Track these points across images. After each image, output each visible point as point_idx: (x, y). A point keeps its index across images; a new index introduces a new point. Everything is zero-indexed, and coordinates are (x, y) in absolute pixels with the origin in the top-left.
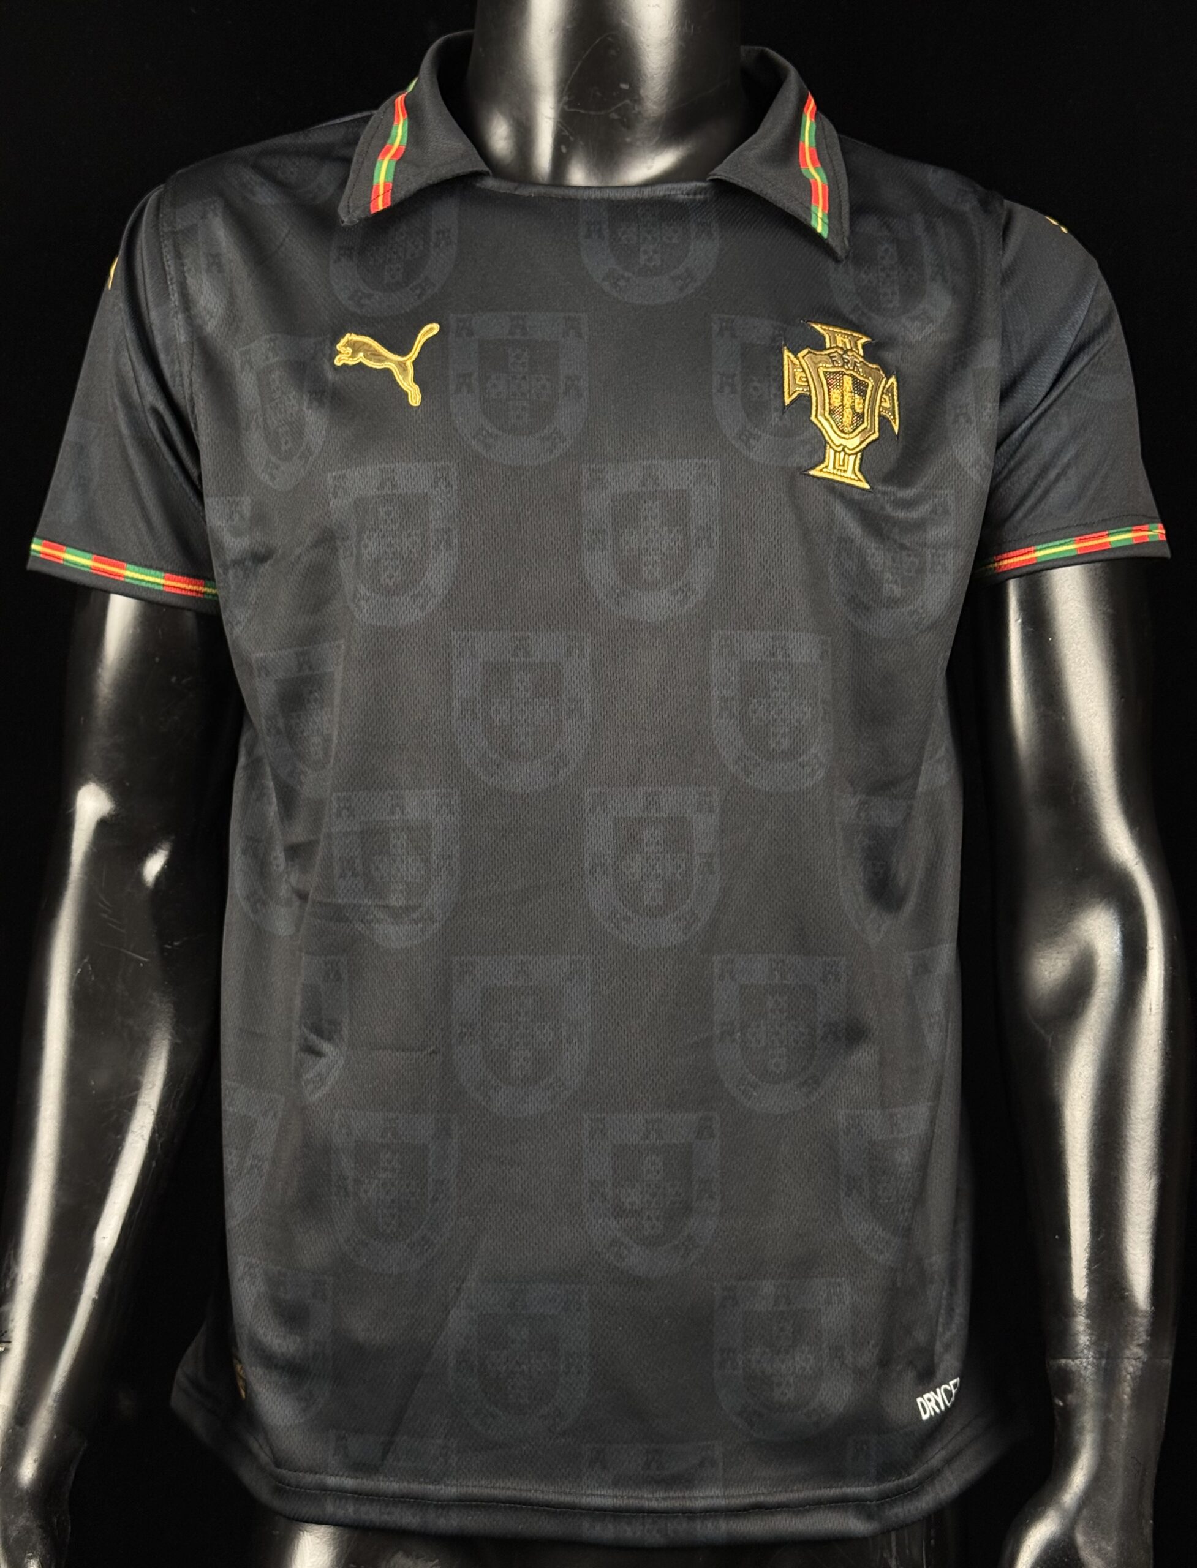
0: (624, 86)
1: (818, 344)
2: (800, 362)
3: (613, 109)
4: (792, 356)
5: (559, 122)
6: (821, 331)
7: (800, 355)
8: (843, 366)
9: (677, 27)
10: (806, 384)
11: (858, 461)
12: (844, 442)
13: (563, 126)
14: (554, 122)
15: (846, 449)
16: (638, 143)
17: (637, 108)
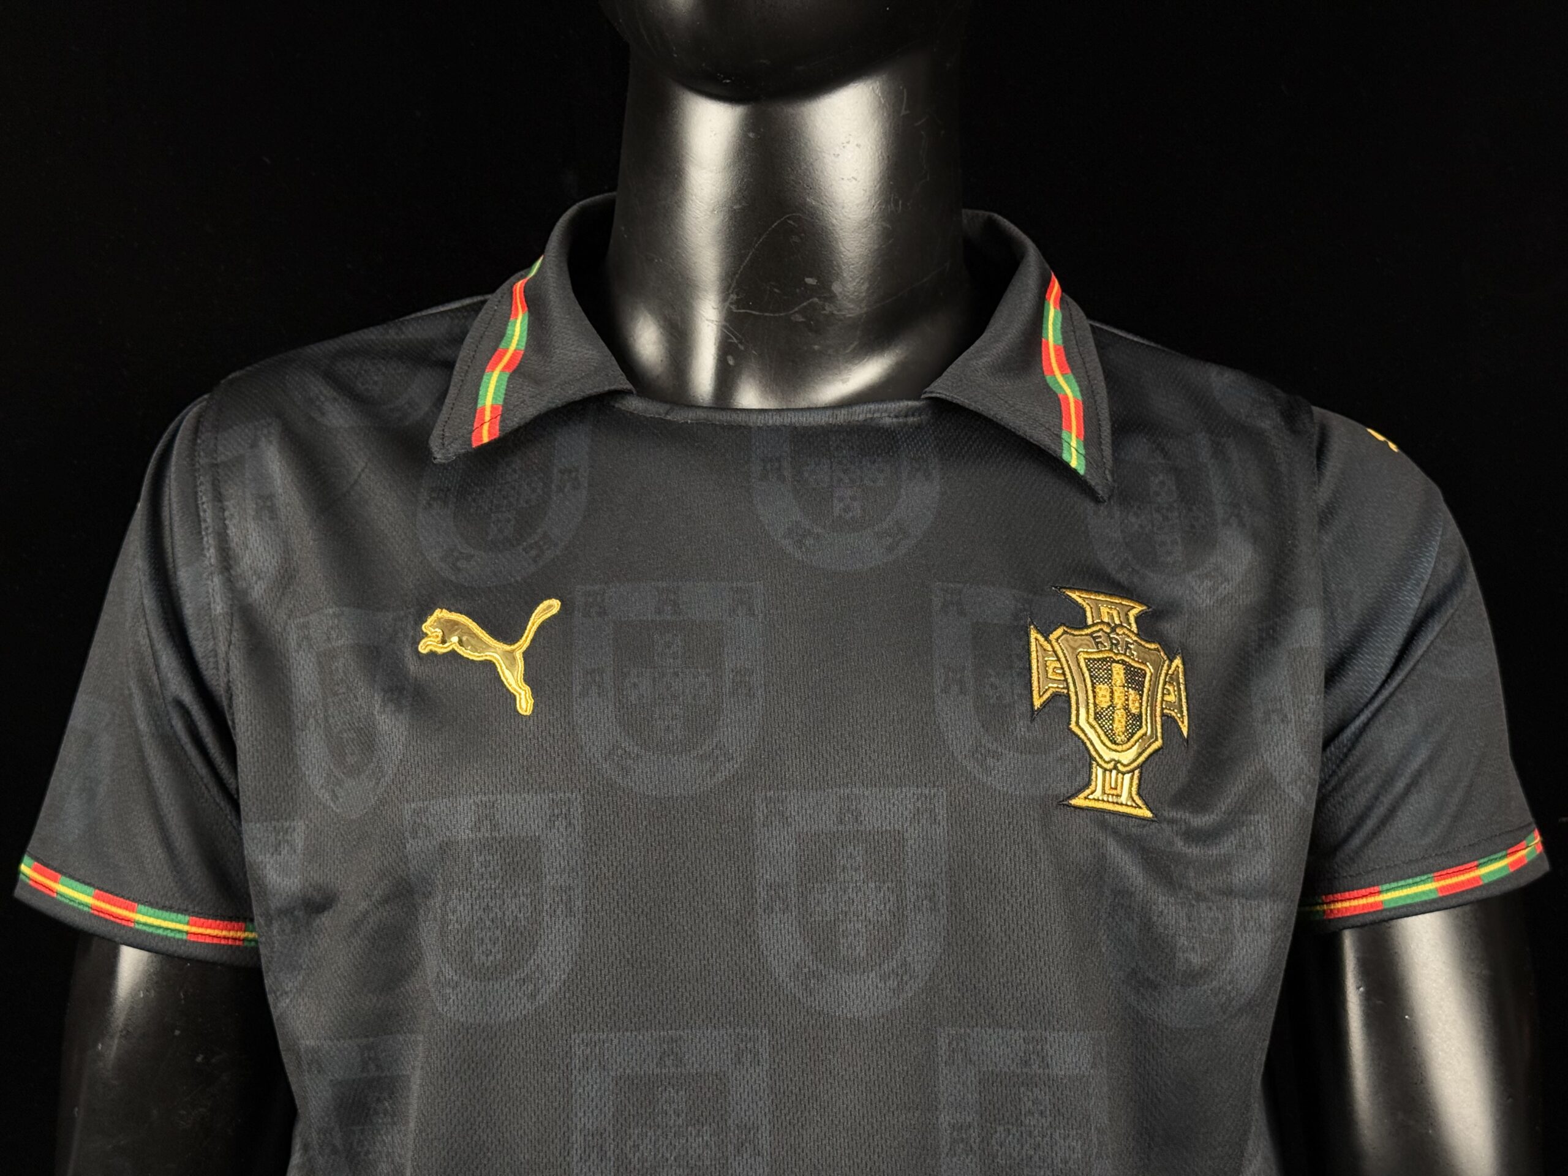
0: (810, 281)
1: (1076, 620)
2: (1052, 647)
3: (796, 309)
4: (1041, 639)
5: (725, 327)
6: (1080, 600)
7: (1052, 637)
8: (1111, 650)
9: (879, 205)
10: (1063, 678)
11: (1136, 781)
12: (1115, 756)
13: (730, 331)
14: (718, 326)
15: (1119, 765)
16: (830, 351)
17: (829, 308)
